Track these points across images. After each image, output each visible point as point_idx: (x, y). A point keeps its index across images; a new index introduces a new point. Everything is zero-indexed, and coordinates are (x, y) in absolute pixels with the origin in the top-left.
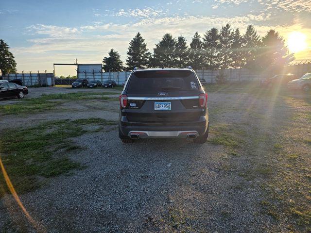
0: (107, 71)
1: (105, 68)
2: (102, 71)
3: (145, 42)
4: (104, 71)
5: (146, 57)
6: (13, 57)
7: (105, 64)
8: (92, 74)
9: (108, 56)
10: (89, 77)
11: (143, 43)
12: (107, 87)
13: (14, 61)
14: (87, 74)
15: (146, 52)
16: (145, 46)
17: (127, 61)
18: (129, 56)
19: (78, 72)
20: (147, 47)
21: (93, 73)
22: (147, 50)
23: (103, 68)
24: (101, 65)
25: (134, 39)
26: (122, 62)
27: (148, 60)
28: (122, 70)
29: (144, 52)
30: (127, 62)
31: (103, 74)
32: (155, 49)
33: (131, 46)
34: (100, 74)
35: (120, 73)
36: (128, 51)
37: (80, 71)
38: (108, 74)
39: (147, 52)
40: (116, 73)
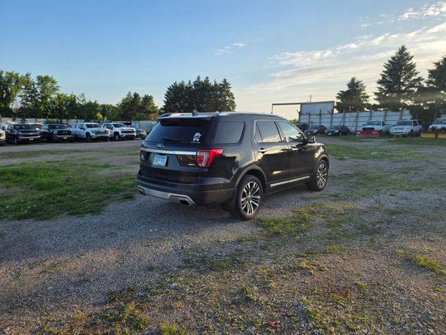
0: (341, 111)
1: (339, 107)
2: (333, 111)
3: (413, 61)
4: (336, 111)
5: (412, 86)
6: (233, 98)
7: (339, 101)
8: (318, 116)
9: (346, 89)
10: (314, 121)
11: (410, 62)
12: (331, 136)
13: (234, 102)
14: (312, 117)
15: (413, 78)
16: (412, 66)
17: (376, 94)
18: (379, 86)
19: (300, 114)
20: (417, 69)
21: (320, 115)
22: (416, 73)
23: (335, 107)
24: (333, 102)
25: (393, 58)
26: (368, 97)
27: (416, 90)
28: (365, 109)
29: (409, 77)
30: (376, 97)
31: (334, 116)
32: (431, 72)
33: (386, 70)
34: (330, 116)
35: (361, 114)
36: (381, 78)
37: (303, 112)
38: (342, 115)
39: (416, 78)
40: (355, 114)
